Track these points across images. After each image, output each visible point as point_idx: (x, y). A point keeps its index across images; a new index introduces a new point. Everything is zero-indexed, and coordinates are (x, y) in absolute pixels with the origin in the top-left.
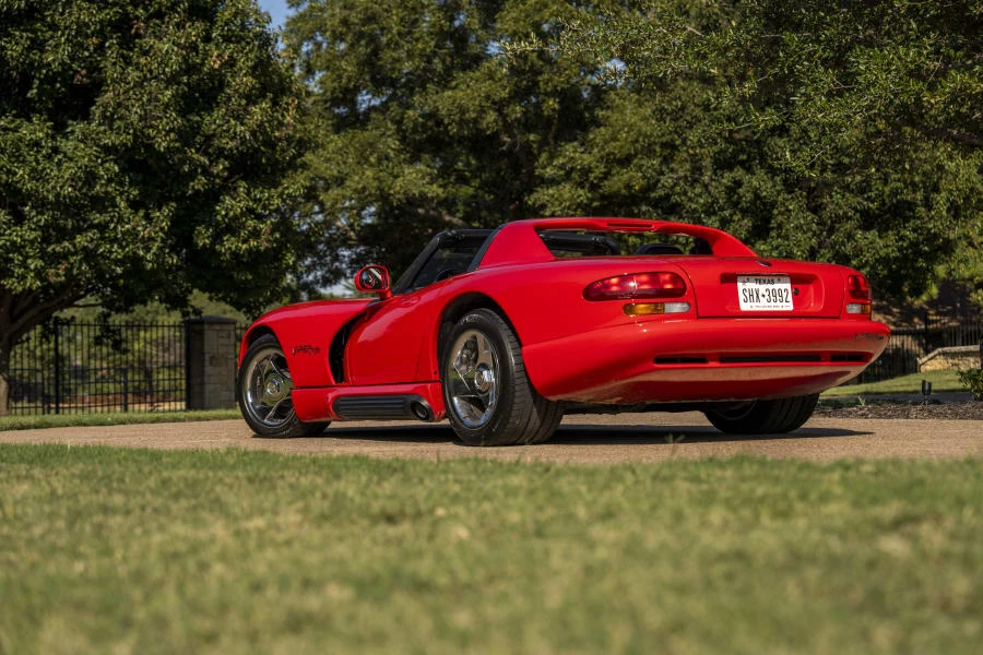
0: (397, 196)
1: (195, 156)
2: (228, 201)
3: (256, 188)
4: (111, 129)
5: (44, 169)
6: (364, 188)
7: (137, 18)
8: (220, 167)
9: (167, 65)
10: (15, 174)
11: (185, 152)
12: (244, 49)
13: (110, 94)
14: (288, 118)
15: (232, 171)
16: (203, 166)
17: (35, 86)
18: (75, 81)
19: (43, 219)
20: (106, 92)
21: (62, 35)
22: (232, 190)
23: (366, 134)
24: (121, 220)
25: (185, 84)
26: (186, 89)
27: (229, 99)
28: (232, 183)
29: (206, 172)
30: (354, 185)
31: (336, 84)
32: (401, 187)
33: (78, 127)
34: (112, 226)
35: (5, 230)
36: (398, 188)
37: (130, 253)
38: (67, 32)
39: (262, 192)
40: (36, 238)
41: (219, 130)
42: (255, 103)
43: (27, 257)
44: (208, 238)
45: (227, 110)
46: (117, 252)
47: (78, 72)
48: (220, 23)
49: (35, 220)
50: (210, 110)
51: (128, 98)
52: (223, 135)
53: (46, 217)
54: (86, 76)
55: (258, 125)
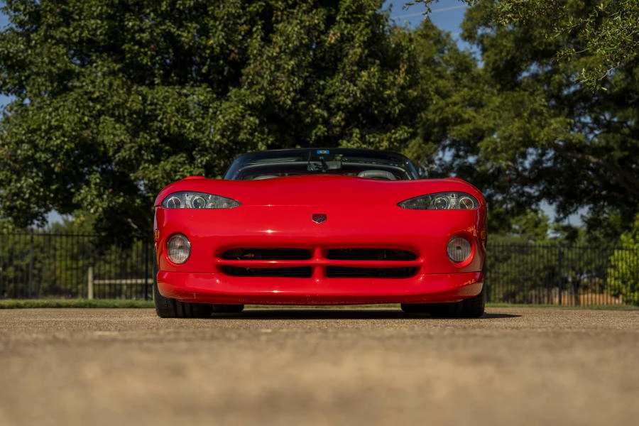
0: (541, 142)
1: (317, 111)
2: (344, 143)
3: (369, 134)
4: (252, 92)
7: (277, 9)
8: (338, 118)
9: (289, 43)
10: (185, 127)
11: (308, 109)
12: (359, 27)
13: (252, 66)
14: (399, 80)
15: (348, 121)
16: (322, 116)
17: (207, 64)
18: (231, 58)
19: (205, 160)
20: (250, 64)
21: (220, 24)
22: (348, 136)
23: (516, 94)
27: (344, 67)
28: (349, 130)
29: (326, 122)
32: (545, 135)
33: (233, 91)
35: (180, 168)
36: (542, 136)
38: (222, 21)
39: (374, 137)
41: (337, 90)
42: (367, 69)
45: (344, 74)
47: (233, 51)
48: (342, 9)
49: (199, 161)
50: (332, 76)
51: (262, 68)
52: (340, 94)
53: (207, 158)
54: (238, 54)
55: (366, 86)
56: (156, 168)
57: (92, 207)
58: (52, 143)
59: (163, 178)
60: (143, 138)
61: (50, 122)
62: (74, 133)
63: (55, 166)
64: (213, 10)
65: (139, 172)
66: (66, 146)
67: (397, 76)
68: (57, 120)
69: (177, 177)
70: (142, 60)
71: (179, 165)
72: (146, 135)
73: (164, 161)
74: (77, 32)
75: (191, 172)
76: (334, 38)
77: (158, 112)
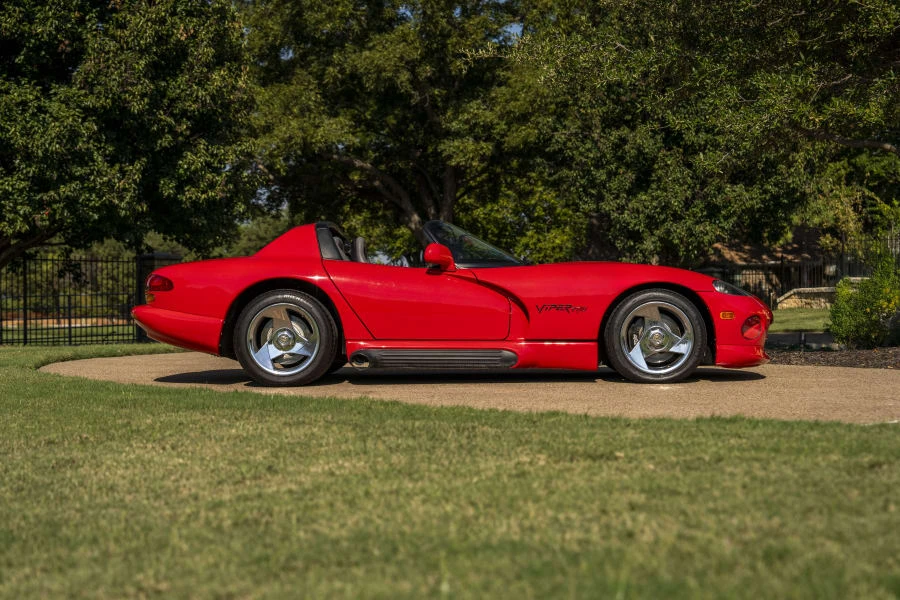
0: (319, 145)
1: (163, 117)
2: (190, 156)
3: (213, 145)
4: (92, 93)
5: (32, 127)
6: (291, 138)
8: (183, 126)
9: (141, 38)
10: (8, 131)
11: (155, 114)
12: (205, 22)
13: (91, 63)
14: (240, 83)
15: (194, 130)
16: (169, 125)
17: (23, 53)
18: (59, 50)
19: (32, 170)
20: (87, 60)
21: (50, 9)
22: (193, 147)
23: (292, 88)
24: (99, 173)
25: (155, 54)
26: (155, 58)
27: (192, 67)
28: (194, 141)
29: (172, 131)
30: (281, 135)
31: (263, 42)
32: (322, 137)
33: (63, 91)
34: (92, 178)
36: (319, 137)
37: (107, 202)
38: (54, 7)
39: (218, 149)
40: (24, 188)
41: (183, 94)
42: (214, 71)
43: (16, 204)
44: (171, 188)
45: (190, 76)
46: (95, 201)
47: (62, 42)
49: (25, 171)
50: (175, 76)
52: (187, 98)
54: (70, 45)
55: (217, 91)
76: (185, 35)
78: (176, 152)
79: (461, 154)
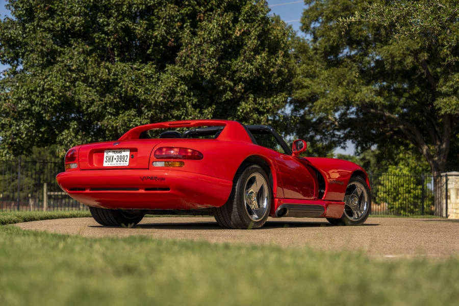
0: (357, 103)
1: (226, 82)
2: (243, 104)
3: (259, 98)
4: (184, 69)
5: (152, 88)
6: (337, 99)
7: (200, 12)
8: (239, 87)
9: (211, 35)
10: (138, 91)
11: (221, 80)
12: (254, 26)
13: (184, 51)
14: (279, 61)
15: (246, 89)
16: (230, 86)
17: (151, 47)
18: (168, 45)
19: (150, 113)
20: (183, 49)
21: (162, 22)
22: (246, 99)
23: (340, 69)
24: (187, 114)
25: (223, 45)
26: (223, 47)
27: (245, 52)
28: (247, 95)
29: (232, 90)
31: (326, 44)
32: (358, 98)
33: (169, 67)
34: (183, 117)
35: (133, 119)
36: (357, 98)
38: (164, 20)
39: (263, 100)
41: (240, 68)
42: (259, 54)
45: (244, 57)
47: (170, 40)
48: (243, 13)
49: (147, 114)
50: (236, 58)
51: (192, 52)
52: (242, 70)
53: (152, 112)
54: (174, 42)
55: (259, 65)
56: (117, 119)
57: (71, 144)
58: (44, 100)
59: (122, 125)
60: (109, 98)
61: (44, 86)
62: (61, 94)
63: (45, 116)
64: (158, 12)
65: (104, 121)
66: (54, 103)
67: (277, 59)
68: (48, 85)
69: (131, 125)
70: (106, 44)
71: (133, 117)
72: (110, 96)
73: (122, 114)
74: (60, 24)
75: (140, 122)
76: (239, 33)
77: (119, 81)
78: (235, 102)
79: (448, 107)
